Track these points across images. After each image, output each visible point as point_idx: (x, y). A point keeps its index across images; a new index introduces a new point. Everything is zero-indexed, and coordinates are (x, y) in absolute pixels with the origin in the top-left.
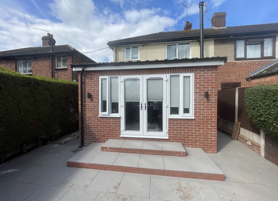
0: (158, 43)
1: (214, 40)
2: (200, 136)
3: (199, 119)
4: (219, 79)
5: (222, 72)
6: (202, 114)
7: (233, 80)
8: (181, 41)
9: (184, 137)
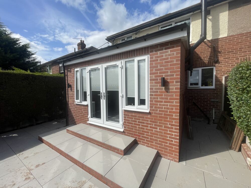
3: (155, 113)
4: (236, 59)
5: (243, 48)
6: (159, 108)
8: (177, 18)
9: (138, 133)
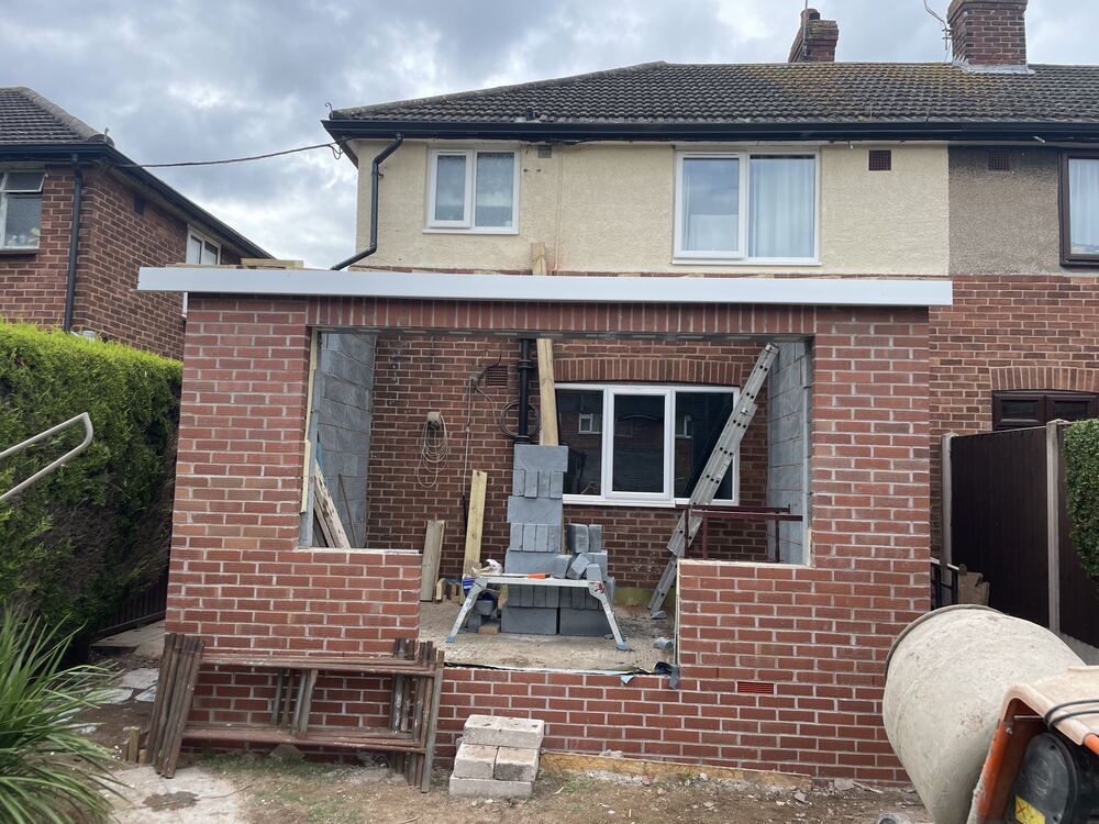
0: (635, 143)
1: (951, 149)
2: (849, 667)
3: (839, 576)
4: (980, 371)
5: (997, 332)
6: (856, 552)
7: (1057, 378)
8: (762, 143)
9: (762, 675)
